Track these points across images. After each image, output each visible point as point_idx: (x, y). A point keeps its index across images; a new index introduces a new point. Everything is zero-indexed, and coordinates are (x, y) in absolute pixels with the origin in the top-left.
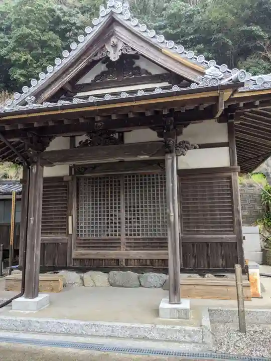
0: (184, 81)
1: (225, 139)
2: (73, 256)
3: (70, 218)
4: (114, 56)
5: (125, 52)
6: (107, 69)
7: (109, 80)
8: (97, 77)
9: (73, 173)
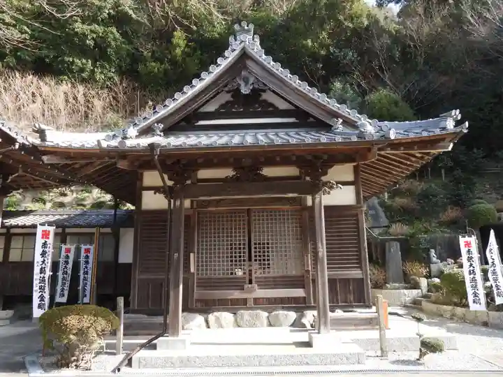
0: (311, 119)
1: (351, 178)
2: (195, 297)
3: (192, 255)
4: (245, 90)
5: (256, 86)
6: (232, 99)
7: (234, 110)
8: (222, 106)
9: (195, 206)
